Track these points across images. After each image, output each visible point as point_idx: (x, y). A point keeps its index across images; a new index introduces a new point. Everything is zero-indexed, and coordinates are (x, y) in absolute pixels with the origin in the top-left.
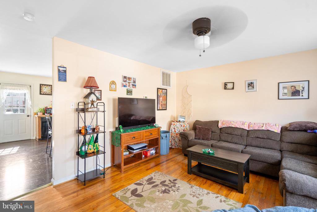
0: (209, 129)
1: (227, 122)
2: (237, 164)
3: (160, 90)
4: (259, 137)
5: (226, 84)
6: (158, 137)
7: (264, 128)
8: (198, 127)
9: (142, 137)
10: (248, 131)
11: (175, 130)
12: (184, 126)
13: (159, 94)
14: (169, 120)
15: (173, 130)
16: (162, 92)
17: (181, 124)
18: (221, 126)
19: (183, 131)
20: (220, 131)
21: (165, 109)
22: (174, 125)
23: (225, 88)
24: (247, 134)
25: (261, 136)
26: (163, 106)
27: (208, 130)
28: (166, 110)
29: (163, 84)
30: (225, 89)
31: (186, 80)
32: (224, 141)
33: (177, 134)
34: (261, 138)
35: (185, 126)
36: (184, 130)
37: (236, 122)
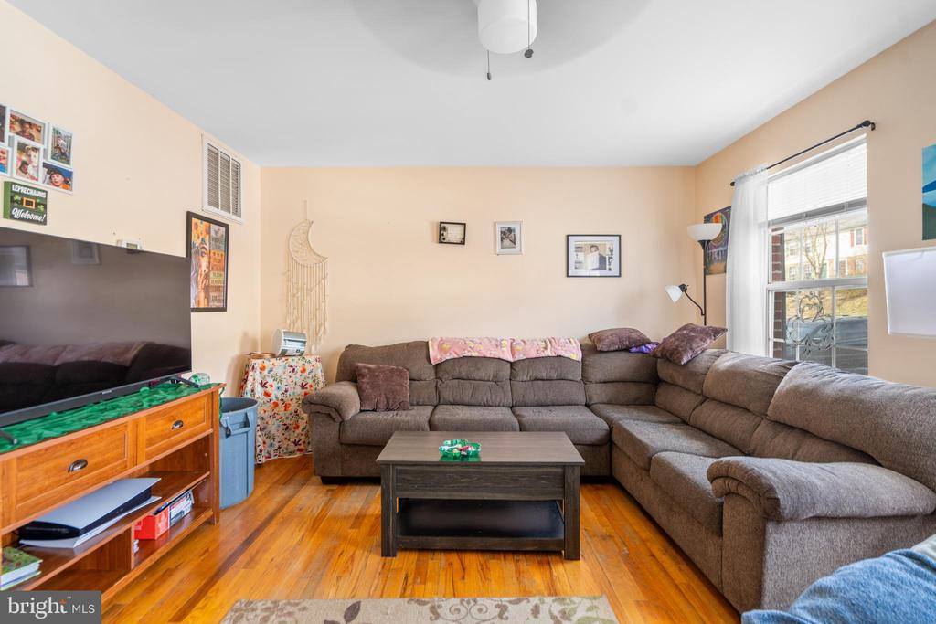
0: (401, 371)
1: (454, 342)
2: (560, 470)
3: (199, 221)
4: (539, 377)
5: (442, 228)
6: (211, 431)
7: (549, 353)
8: (365, 368)
9: (129, 452)
10: (511, 363)
11: (269, 390)
12: (304, 371)
13: (196, 241)
14: (234, 351)
15: (259, 390)
16: (208, 232)
17: (293, 364)
18: (439, 357)
19: (299, 390)
20: (436, 373)
21: (221, 305)
22: (263, 369)
23: (442, 240)
24: (509, 372)
25: (544, 375)
26: (212, 294)
27: (400, 374)
28: (224, 309)
29: (214, 203)
30: (441, 242)
31: (306, 202)
32: (452, 404)
33: (276, 405)
34: (544, 380)
35: (308, 371)
36: (303, 387)
37: (479, 341)
